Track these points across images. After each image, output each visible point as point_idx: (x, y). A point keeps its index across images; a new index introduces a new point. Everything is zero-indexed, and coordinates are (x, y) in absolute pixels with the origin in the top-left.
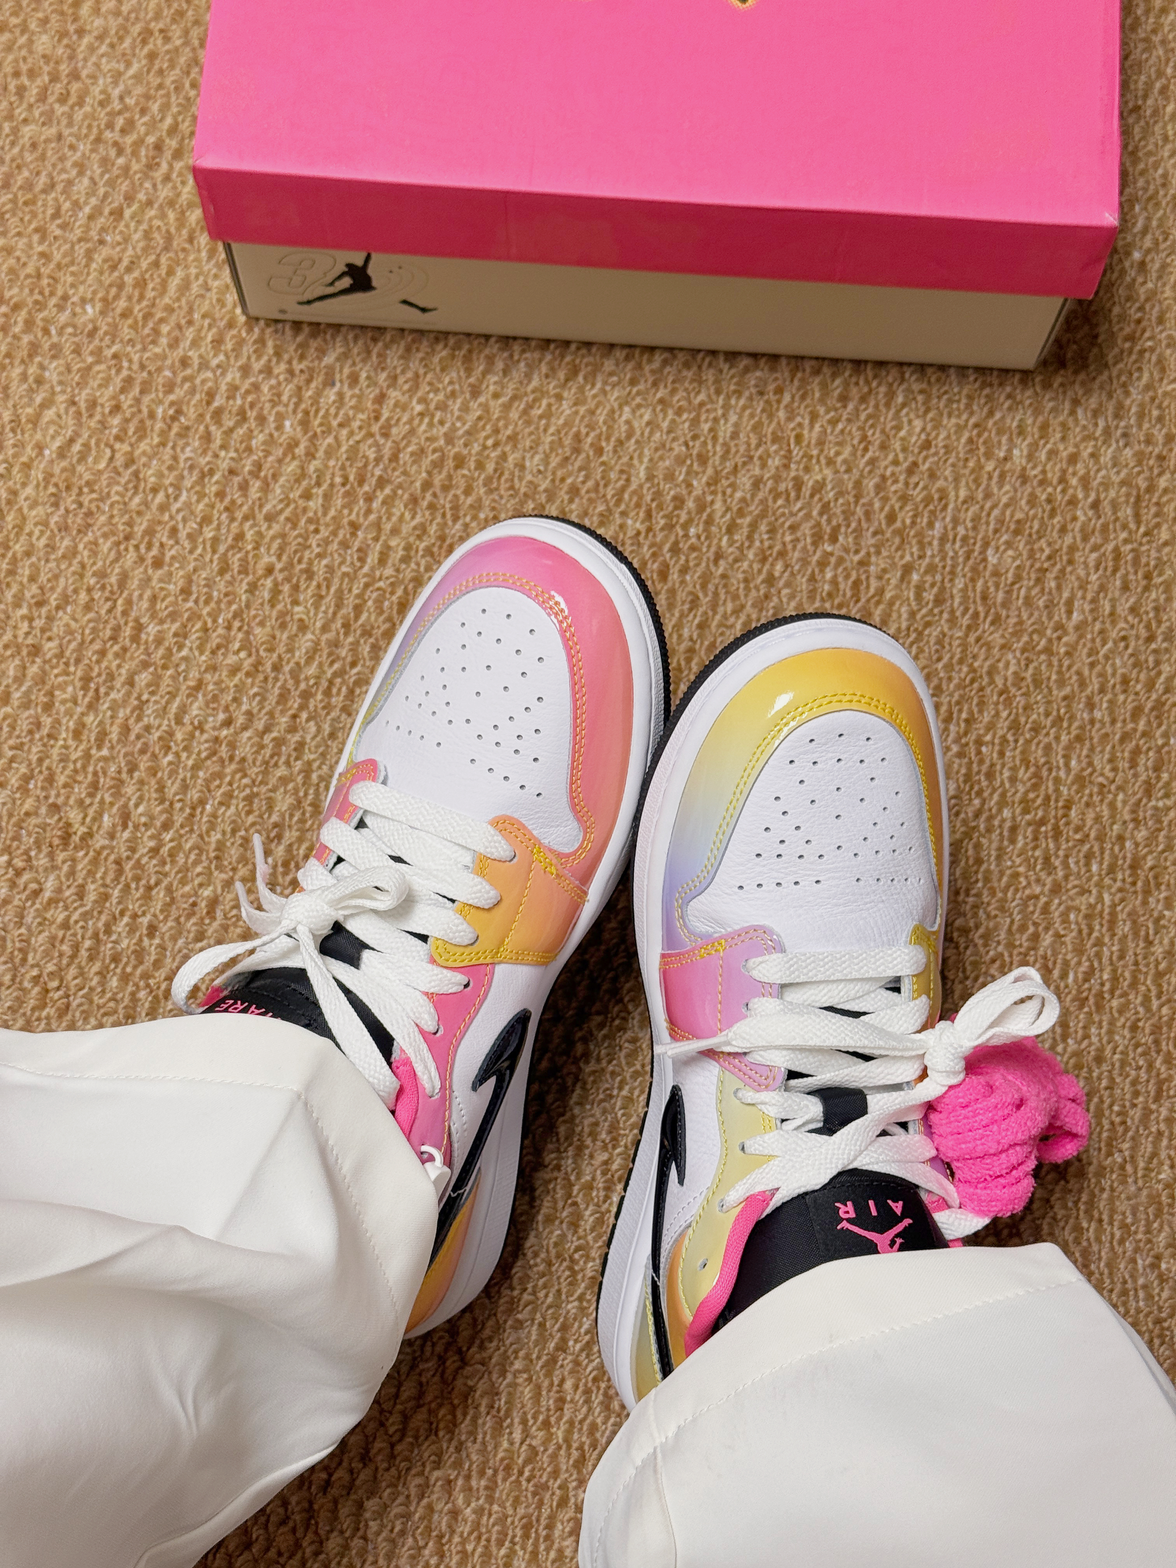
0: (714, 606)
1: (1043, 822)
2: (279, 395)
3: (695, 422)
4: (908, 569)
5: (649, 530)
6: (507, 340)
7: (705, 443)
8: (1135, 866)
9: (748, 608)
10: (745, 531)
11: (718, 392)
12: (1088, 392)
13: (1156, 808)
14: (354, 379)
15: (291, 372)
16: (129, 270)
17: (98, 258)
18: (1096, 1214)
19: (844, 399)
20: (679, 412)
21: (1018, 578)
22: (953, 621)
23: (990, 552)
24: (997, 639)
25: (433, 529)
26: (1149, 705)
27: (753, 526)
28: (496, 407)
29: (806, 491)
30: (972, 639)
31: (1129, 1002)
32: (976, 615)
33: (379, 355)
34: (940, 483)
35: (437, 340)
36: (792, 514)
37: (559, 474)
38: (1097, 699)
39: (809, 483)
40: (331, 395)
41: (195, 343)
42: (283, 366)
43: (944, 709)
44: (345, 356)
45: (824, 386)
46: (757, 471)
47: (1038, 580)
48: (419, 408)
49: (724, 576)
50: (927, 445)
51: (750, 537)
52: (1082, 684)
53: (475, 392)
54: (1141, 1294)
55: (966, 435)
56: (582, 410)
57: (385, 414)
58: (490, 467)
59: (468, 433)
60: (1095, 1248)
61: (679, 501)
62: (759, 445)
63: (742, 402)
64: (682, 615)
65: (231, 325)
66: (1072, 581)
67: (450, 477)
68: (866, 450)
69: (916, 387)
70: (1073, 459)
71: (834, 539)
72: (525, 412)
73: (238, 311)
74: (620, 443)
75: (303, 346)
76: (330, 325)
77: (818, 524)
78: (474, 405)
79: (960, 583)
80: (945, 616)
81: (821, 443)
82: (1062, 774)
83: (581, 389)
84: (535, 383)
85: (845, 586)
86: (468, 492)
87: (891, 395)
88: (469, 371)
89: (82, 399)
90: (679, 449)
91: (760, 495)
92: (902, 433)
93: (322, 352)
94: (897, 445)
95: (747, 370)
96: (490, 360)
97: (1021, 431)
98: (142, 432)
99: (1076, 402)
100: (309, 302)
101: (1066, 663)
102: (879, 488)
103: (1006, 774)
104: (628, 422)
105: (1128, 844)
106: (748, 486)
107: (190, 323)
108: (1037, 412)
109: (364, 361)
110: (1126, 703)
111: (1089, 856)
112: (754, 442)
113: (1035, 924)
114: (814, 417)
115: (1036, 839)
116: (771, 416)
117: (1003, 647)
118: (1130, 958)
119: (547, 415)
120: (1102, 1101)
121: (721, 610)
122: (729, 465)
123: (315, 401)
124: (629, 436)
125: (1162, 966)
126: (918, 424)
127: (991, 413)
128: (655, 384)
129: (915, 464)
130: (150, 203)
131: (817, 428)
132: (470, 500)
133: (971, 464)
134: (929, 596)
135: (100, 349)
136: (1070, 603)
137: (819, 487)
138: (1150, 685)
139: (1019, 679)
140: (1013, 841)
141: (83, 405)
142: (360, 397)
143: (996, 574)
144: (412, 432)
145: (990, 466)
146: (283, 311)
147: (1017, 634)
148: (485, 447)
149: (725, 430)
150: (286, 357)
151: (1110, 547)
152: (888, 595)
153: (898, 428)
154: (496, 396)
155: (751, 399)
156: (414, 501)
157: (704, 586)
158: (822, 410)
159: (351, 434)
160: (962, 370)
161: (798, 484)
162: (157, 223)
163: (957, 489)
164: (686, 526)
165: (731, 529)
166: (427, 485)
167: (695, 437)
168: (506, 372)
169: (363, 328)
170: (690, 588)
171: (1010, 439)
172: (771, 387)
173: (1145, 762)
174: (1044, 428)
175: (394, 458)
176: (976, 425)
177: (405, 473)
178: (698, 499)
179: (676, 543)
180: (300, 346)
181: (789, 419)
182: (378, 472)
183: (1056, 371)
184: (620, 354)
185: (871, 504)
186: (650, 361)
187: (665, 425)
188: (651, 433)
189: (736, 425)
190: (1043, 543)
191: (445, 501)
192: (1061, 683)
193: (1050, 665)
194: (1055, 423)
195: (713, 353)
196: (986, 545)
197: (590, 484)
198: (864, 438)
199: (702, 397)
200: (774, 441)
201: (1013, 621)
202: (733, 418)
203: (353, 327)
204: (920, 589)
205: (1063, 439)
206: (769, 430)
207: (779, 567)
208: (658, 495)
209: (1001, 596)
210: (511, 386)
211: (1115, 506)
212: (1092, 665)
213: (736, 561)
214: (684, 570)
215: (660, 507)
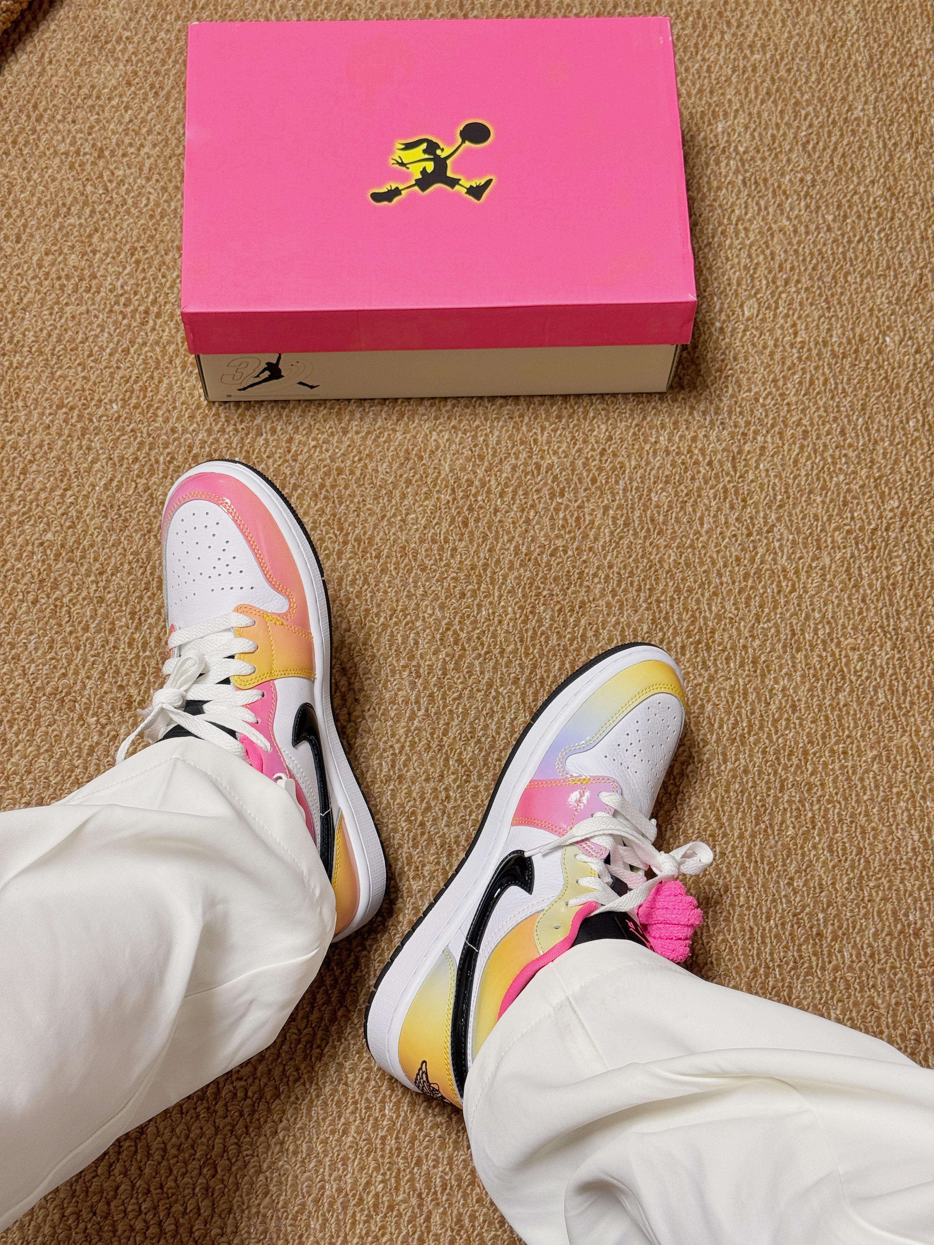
0: (497, 539)
1: (699, 642)
2: (231, 444)
3: (475, 437)
4: (606, 509)
5: (454, 499)
6: (361, 401)
7: (482, 448)
8: (755, 662)
9: (517, 538)
10: (510, 495)
11: (486, 420)
12: (699, 402)
13: (763, 628)
14: (273, 431)
15: (236, 430)
16: (136, 382)
17: (117, 377)
18: (753, 858)
19: (559, 417)
20: (465, 432)
21: (670, 507)
22: (635, 534)
23: (653, 495)
24: (662, 542)
25: (328, 510)
26: (753, 571)
27: (515, 492)
28: (358, 439)
29: (543, 470)
30: (647, 544)
31: (760, 738)
32: (648, 530)
33: (287, 416)
34: (620, 459)
35: (320, 405)
36: (536, 484)
37: (399, 473)
38: (723, 571)
39: (544, 465)
40: (261, 441)
41: (178, 419)
42: (231, 428)
43: (636, 584)
44: (267, 418)
45: (547, 411)
46: (514, 461)
47: (682, 508)
48: (313, 443)
49: (500, 521)
50: (610, 438)
51: (513, 498)
52: (714, 563)
53: (345, 432)
54: (784, 900)
55: (632, 431)
56: (408, 436)
57: (294, 449)
58: (358, 473)
59: (343, 455)
60: (755, 878)
61: (470, 483)
62: (512, 447)
63: (501, 423)
64: (479, 546)
65: (198, 407)
66: (701, 507)
67: (335, 480)
68: (575, 444)
69: (600, 407)
70: (694, 439)
71: (562, 495)
72: (375, 440)
73: (202, 399)
74: (432, 452)
75: (242, 415)
76: (256, 402)
77: (552, 488)
78: (345, 439)
79: (637, 514)
80: (631, 532)
81: (549, 443)
82: (708, 614)
83: (407, 425)
84: (379, 423)
85: (572, 521)
86: (346, 488)
87: (586, 413)
88: (340, 421)
89: (115, 456)
90: (467, 453)
91: (517, 475)
92: (595, 433)
93: (253, 418)
94: (593, 440)
95: (501, 406)
96: (352, 413)
97: (663, 426)
98: (152, 472)
99: (692, 408)
100: (244, 389)
101: (703, 552)
102: (585, 465)
103: (676, 617)
104: (435, 440)
105: (750, 650)
106: (509, 470)
107: (175, 408)
108: (670, 415)
109: (278, 420)
110: (740, 572)
111: (728, 659)
112: (510, 445)
113: (701, 700)
114: (543, 428)
115: (696, 652)
116: (518, 430)
117: (666, 546)
118: (758, 714)
119: (389, 440)
120: (750, 795)
121: (501, 540)
122: (497, 460)
123: (252, 445)
124: (437, 449)
125: (776, 716)
126: (603, 427)
127: (645, 418)
128: (449, 418)
129: (604, 449)
130: (145, 344)
131: (546, 435)
132: (348, 492)
133: (636, 447)
134: (620, 522)
135: (123, 427)
136: (701, 519)
137: (550, 467)
138: (752, 561)
139: (677, 564)
140: (683, 654)
141: (116, 459)
142: (278, 440)
143: (657, 506)
144: (310, 457)
145: (647, 447)
146: (229, 396)
147: (673, 539)
148: (354, 462)
149: (492, 440)
150: (232, 422)
151: (721, 486)
152: (597, 524)
153: (592, 430)
154: (357, 433)
155: (505, 421)
156: (316, 495)
157: (489, 528)
158: (547, 424)
159: (275, 461)
160: (625, 395)
161: (538, 467)
162: (149, 354)
163: (630, 461)
164: (475, 496)
165: (502, 495)
166: (322, 486)
167: (475, 446)
168: (361, 419)
169: (276, 401)
170: (481, 530)
171: (657, 431)
172: (517, 414)
173: (755, 603)
174: (676, 423)
175: (301, 472)
176: (637, 425)
177: (308, 480)
178: (480, 480)
179: (471, 505)
180: (240, 415)
181: (529, 431)
182: (292, 481)
183: (679, 392)
184: (427, 403)
185: (581, 474)
186: (445, 406)
187: (457, 440)
188: (450, 445)
189: (498, 437)
190: (682, 487)
191: (334, 494)
192: (702, 563)
193: (694, 554)
194: (681, 420)
195: (481, 398)
196: (650, 491)
197: (417, 477)
198: (573, 437)
199: (477, 423)
200: (521, 444)
201: (669, 532)
202: (496, 433)
203: (270, 402)
204: (615, 519)
205: (687, 428)
206: (518, 438)
207: (532, 513)
208: (458, 479)
209: (661, 518)
210: (366, 426)
211: (721, 464)
212: (718, 552)
213: (507, 512)
214: (477, 520)
215: (459, 486)
